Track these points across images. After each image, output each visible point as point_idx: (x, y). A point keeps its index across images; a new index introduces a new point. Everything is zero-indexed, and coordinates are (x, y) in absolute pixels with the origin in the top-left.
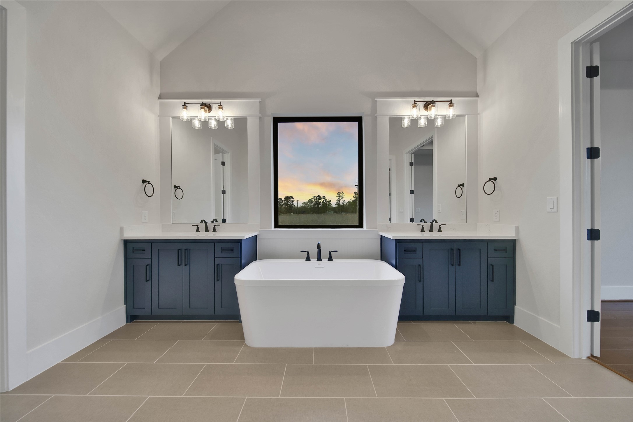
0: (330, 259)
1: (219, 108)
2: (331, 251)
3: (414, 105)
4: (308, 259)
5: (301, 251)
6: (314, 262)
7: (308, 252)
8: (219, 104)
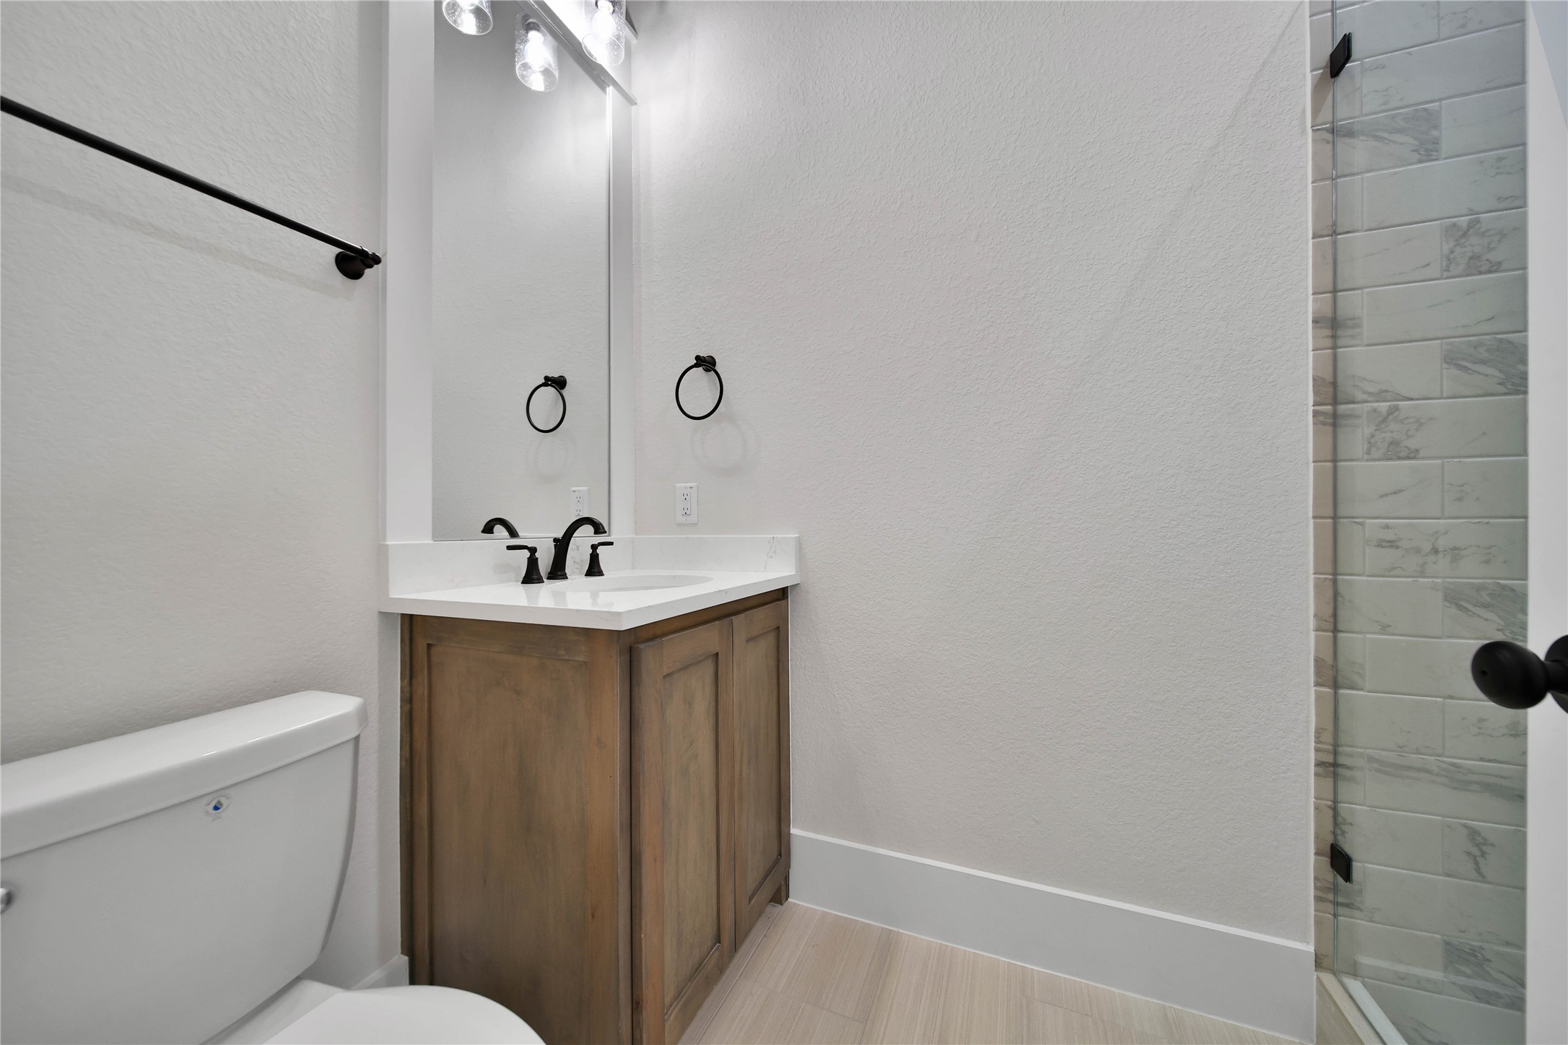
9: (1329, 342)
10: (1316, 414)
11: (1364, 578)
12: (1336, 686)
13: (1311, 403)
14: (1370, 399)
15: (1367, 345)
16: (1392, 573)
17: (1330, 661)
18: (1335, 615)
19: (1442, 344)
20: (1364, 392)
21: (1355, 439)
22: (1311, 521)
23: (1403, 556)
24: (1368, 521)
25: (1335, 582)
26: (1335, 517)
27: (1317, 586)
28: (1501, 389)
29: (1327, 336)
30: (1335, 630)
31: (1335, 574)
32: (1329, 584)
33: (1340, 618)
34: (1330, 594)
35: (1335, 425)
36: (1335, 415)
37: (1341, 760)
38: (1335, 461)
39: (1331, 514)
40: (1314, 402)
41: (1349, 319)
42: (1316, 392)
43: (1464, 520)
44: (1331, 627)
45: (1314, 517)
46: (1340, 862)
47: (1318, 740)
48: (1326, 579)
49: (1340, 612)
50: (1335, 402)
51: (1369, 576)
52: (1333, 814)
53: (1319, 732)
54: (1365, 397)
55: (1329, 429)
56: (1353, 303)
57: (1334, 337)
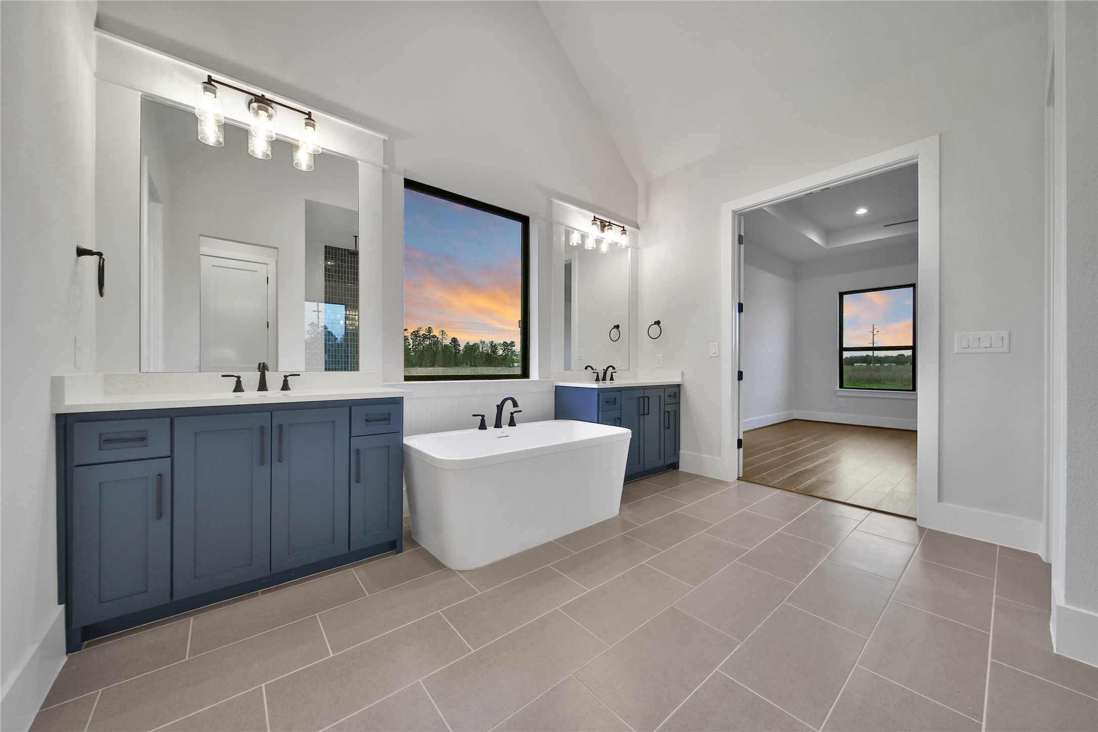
0: (512, 423)
1: (307, 124)
2: (513, 412)
3: (593, 222)
4: (483, 426)
5: (473, 415)
6: (491, 430)
7: (483, 416)
8: (307, 117)
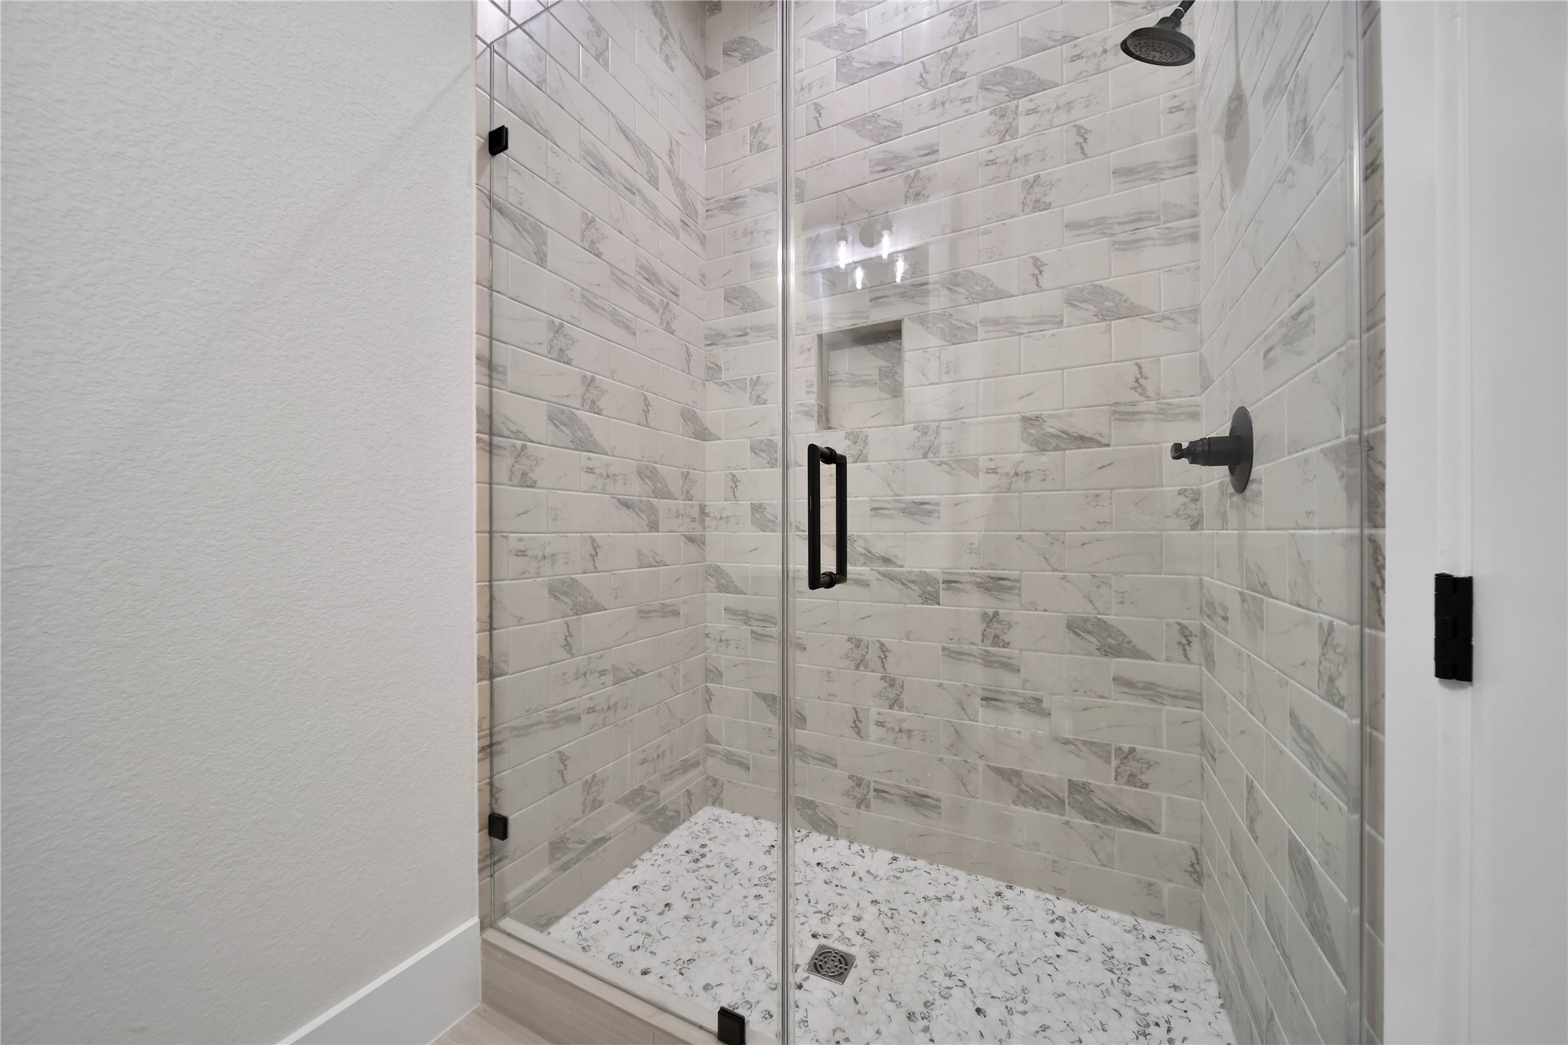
9: (486, 380)
10: (478, 440)
11: (508, 582)
12: (492, 676)
13: (475, 429)
14: (512, 436)
15: (510, 392)
16: (524, 576)
17: (488, 657)
18: (491, 616)
19: (547, 405)
20: (509, 430)
21: (503, 466)
22: (475, 535)
23: (529, 562)
24: (511, 535)
25: (491, 587)
26: (491, 532)
27: (479, 593)
28: (571, 446)
29: (486, 375)
30: (491, 629)
31: (491, 581)
32: (487, 589)
33: (494, 618)
34: (488, 598)
35: (491, 452)
36: (491, 444)
37: (496, 738)
38: (491, 484)
39: (488, 529)
40: (478, 429)
41: (502, 367)
42: (478, 421)
43: (557, 535)
44: (488, 628)
45: (477, 532)
46: (497, 826)
47: (480, 730)
48: (485, 585)
49: (495, 613)
50: (491, 433)
51: (511, 580)
52: (491, 789)
53: (481, 721)
54: (508, 433)
55: (487, 455)
56: (503, 355)
57: (490, 377)
